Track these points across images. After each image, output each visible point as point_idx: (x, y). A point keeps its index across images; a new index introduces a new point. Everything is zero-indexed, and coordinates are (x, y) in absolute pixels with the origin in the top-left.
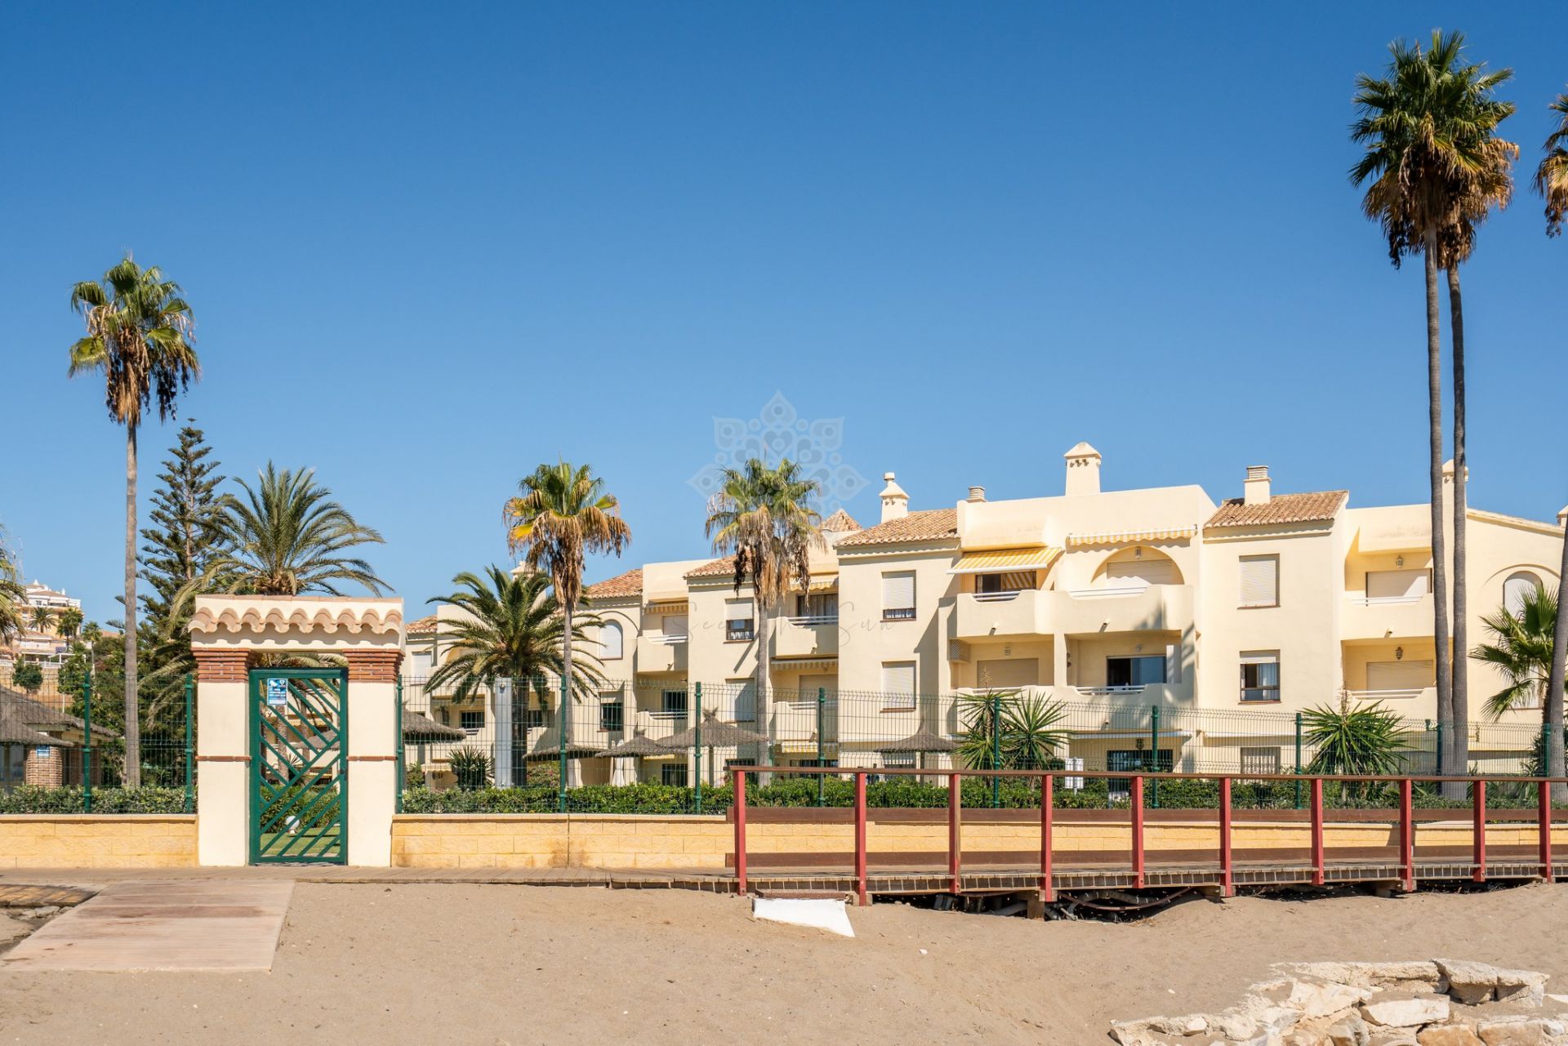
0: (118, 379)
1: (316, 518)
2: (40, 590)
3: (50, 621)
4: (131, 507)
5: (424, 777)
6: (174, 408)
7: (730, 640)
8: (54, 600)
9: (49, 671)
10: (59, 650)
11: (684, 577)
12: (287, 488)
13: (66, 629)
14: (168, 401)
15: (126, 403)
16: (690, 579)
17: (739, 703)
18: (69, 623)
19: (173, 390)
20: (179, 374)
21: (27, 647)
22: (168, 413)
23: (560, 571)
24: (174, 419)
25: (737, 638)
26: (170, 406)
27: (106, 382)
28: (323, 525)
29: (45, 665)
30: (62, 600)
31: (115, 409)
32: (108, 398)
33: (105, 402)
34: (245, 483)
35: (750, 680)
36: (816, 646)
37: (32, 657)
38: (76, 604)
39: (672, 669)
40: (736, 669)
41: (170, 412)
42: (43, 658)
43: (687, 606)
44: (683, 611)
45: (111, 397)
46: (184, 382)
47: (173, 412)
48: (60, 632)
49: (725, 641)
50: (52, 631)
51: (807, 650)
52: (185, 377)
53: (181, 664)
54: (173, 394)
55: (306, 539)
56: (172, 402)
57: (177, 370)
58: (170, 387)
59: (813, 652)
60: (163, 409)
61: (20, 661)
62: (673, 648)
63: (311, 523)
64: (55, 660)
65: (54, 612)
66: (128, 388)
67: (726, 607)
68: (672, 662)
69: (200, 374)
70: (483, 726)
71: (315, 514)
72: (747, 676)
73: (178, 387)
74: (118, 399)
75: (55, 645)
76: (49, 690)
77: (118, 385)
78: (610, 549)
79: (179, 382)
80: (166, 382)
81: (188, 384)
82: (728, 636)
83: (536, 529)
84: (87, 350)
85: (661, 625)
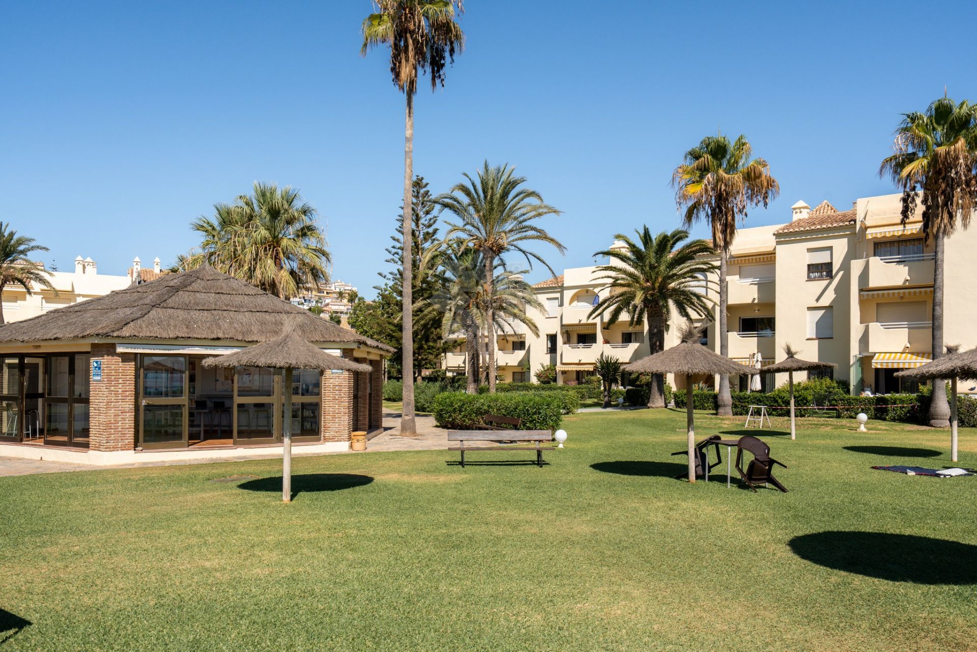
0: (399, 52)
1: (517, 198)
2: (340, 284)
3: (344, 297)
4: (408, 160)
5: (556, 374)
6: (442, 77)
7: (810, 279)
8: (346, 288)
9: (344, 319)
10: (348, 309)
11: (774, 234)
12: (498, 178)
13: (351, 300)
14: (438, 71)
15: (406, 71)
16: (777, 235)
17: (819, 324)
18: (353, 297)
19: (442, 62)
20: (447, 48)
21: (335, 308)
22: (438, 81)
23: (720, 220)
24: (443, 85)
25: (815, 277)
26: (440, 76)
27: (390, 52)
28: (519, 206)
29: (342, 316)
30: (350, 288)
31: (397, 75)
32: (392, 65)
33: (389, 69)
34: (469, 176)
35: (829, 308)
36: (908, 278)
37: (337, 312)
38: (355, 289)
39: (756, 301)
40: (817, 300)
41: (440, 80)
42: (341, 313)
43: (775, 257)
44: (771, 260)
45: (395, 64)
46: (451, 55)
47: (443, 80)
48: (349, 301)
49: (807, 279)
50: (345, 301)
51: (899, 282)
52: (452, 51)
53: (425, 302)
54: (443, 65)
55: (509, 216)
56: (441, 72)
57: (446, 44)
58: (440, 60)
59: (905, 282)
60: (433, 79)
61: (332, 314)
62: (756, 286)
63: (512, 203)
64: (346, 313)
65: (346, 293)
66: (407, 60)
67: (808, 255)
68: (756, 296)
69: (464, 48)
70: (596, 342)
71: (514, 198)
72: (827, 304)
73: (446, 59)
74: (399, 67)
75: (346, 307)
76: (345, 325)
77: (400, 55)
78: (759, 202)
79: (447, 54)
80: (437, 55)
81: (455, 57)
82: (809, 277)
83: (706, 185)
84: (376, 22)
85: (738, 272)
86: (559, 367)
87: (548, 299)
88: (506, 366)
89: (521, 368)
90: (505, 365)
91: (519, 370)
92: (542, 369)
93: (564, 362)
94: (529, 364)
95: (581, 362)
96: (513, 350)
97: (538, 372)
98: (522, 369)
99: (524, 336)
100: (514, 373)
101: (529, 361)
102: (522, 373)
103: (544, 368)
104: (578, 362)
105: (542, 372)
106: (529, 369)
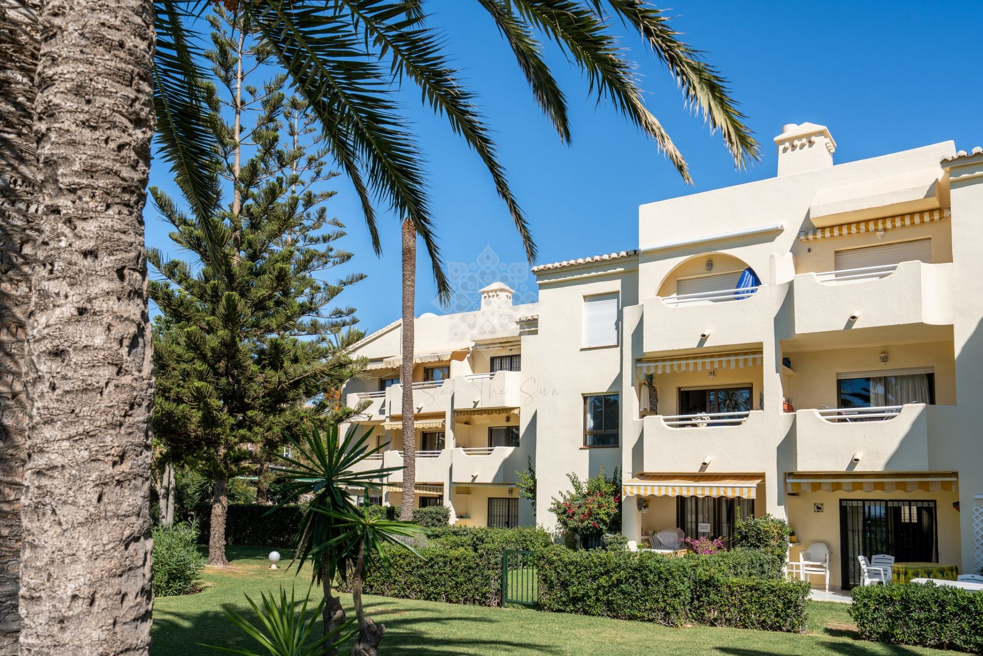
86: (632, 487)
87: (588, 298)
88: (473, 483)
89: (507, 488)
90: (469, 480)
91: (502, 492)
92: (573, 492)
93: (648, 468)
94: (533, 478)
95: (709, 470)
96: (490, 445)
97: (562, 500)
98: (511, 491)
99: (516, 412)
100: (490, 500)
101: (532, 471)
102: (511, 502)
103: (577, 487)
104: (695, 469)
105: (573, 499)
106: (533, 490)
